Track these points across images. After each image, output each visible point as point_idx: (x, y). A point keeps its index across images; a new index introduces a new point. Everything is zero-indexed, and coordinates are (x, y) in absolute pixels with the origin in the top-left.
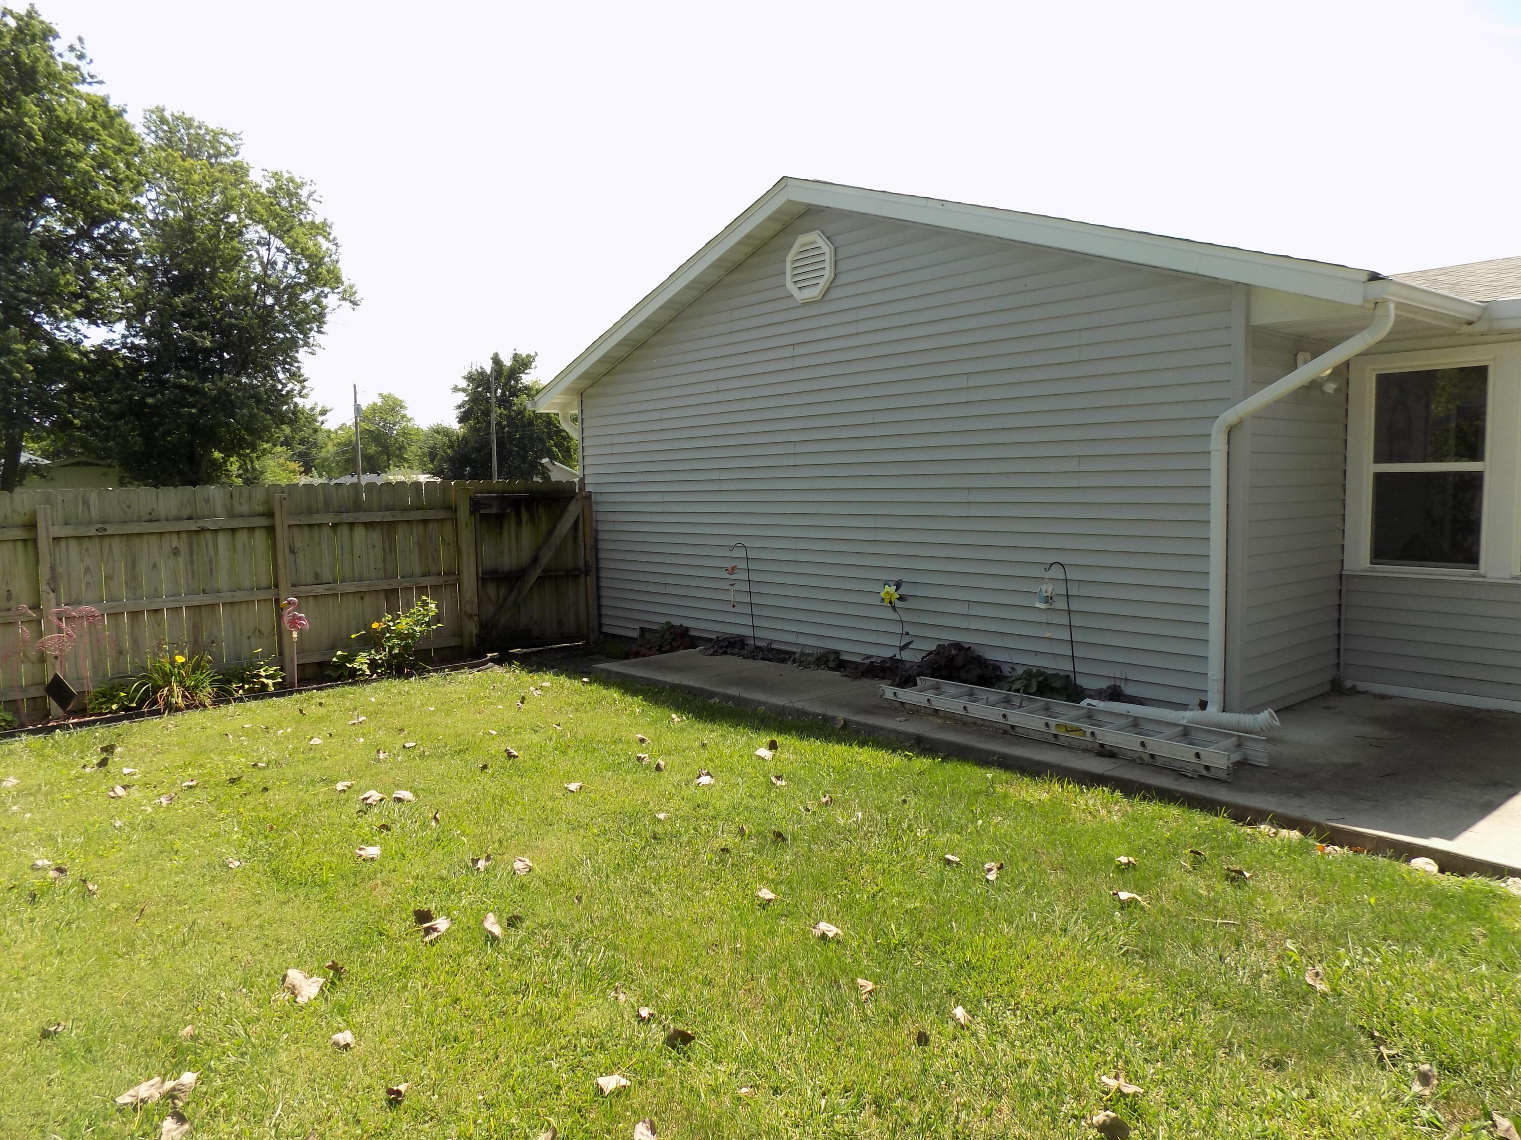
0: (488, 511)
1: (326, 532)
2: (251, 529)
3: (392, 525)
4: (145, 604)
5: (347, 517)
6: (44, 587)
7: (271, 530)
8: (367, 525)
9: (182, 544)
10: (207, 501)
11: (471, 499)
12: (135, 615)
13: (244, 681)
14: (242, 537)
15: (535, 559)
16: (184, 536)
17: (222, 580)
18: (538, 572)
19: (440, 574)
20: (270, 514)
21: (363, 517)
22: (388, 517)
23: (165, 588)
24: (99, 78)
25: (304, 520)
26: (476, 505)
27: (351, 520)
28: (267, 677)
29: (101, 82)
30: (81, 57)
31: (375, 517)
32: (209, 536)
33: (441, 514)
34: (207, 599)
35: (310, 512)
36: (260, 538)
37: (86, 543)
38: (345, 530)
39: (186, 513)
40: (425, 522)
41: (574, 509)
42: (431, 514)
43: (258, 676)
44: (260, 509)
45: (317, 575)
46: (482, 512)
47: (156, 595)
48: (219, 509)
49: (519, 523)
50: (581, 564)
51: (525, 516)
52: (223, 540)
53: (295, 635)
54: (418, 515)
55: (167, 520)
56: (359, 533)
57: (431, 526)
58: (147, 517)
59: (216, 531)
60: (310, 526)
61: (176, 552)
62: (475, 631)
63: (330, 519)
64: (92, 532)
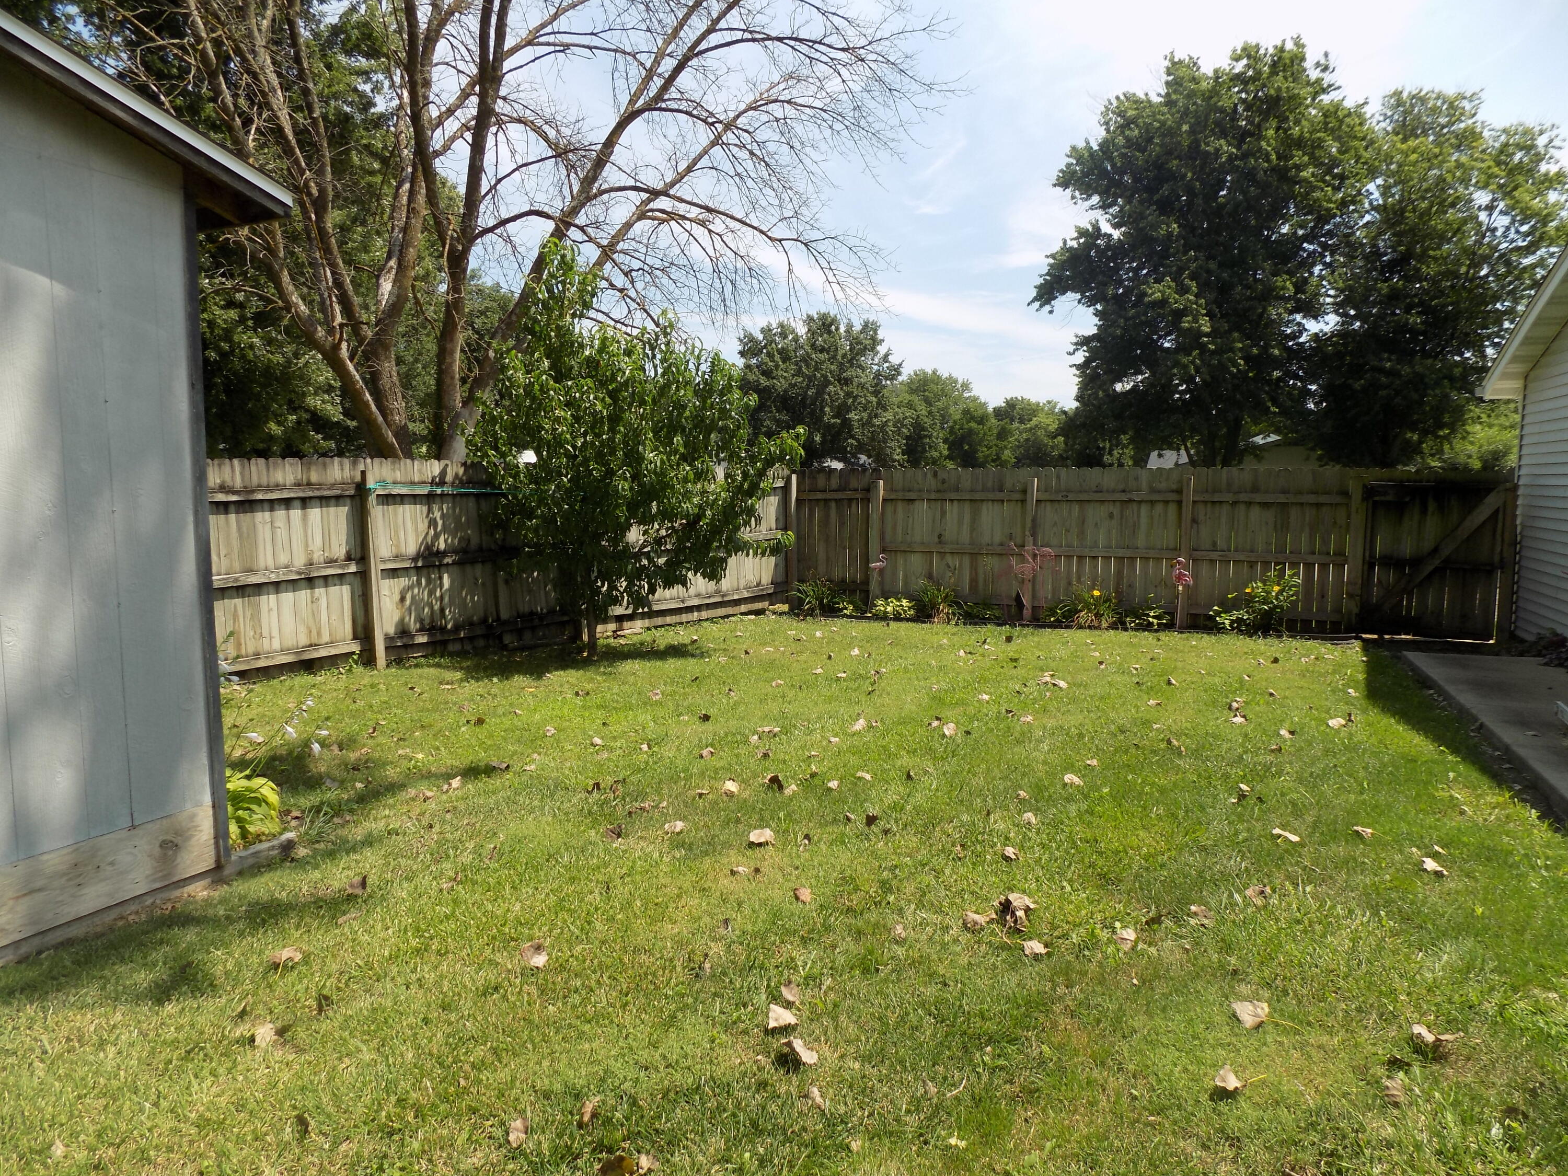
0: (1383, 498)
1: (1225, 509)
2: (1166, 502)
3: (1284, 505)
4: (1086, 552)
5: (1243, 497)
6: (1027, 533)
7: (1179, 503)
8: (1265, 505)
9: (1116, 511)
10: (1136, 479)
11: (1365, 486)
12: (1081, 558)
13: (1138, 618)
14: (1159, 508)
15: (1436, 550)
16: (1118, 504)
17: (1141, 541)
18: (1437, 562)
19: (1329, 554)
20: (1179, 492)
21: (1258, 498)
22: (1282, 499)
23: (1101, 542)
24: (1337, 85)
25: (1207, 497)
26: (1369, 492)
27: (1247, 499)
28: (1154, 617)
29: (1339, 88)
30: (1325, 69)
31: (1269, 498)
32: (1135, 506)
33: (1338, 499)
34: (1128, 553)
35: (1215, 491)
36: (1172, 508)
37: (1056, 505)
38: (1242, 507)
39: (1121, 487)
40: (1318, 505)
41: (1491, 502)
42: (1322, 499)
43: (1148, 616)
44: (1174, 487)
45: (1214, 544)
46: (1377, 498)
47: (1095, 545)
48: (1144, 485)
49: (1424, 511)
50: (1497, 559)
51: (1432, 506)
52: (1144, 509)
53: (1180, 588)
54: (1312, 499)
55: (1108, 491)
56: (1255, 512)
57: (1324, 509)
58: (1094, 489)
59: (1140, 502)
60: (1213, 502)
61: (1111, 516)
62: (1356, 610)
63: (1229, 497)
64: (1060, 498)
